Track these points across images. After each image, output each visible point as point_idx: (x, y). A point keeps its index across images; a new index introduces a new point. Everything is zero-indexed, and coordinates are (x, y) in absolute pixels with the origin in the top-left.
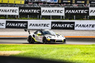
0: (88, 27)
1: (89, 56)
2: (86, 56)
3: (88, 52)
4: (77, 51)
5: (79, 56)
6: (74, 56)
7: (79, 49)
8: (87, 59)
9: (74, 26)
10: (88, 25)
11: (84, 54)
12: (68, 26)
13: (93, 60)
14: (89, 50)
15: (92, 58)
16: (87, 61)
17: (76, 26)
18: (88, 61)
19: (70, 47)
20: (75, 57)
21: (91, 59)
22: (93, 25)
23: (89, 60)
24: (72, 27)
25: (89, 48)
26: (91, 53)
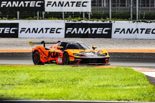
0: (43, 32)
1: (45, 85)
2: (40, 85)
3: (43, 78)
4: (23, 76)
5: (26, 87)
6: (18, 86)
7: (27, 74)
8: (42, 93)
9: (16, 31)
10: (42, 29)
11: (35, 82)
12: (7, 30)
13: (52, 92)
14: (46, 75)
15: (51, 90)
16: (41, 95)
17: (21, 31)
18: (43, 95)
19: (10, 70)
20: (19, 88)
21: (48, 92)
22: (52, 29)
23: (45, 93)
24: (14, 32)
25: (46, 71)
26: (49, 81)
